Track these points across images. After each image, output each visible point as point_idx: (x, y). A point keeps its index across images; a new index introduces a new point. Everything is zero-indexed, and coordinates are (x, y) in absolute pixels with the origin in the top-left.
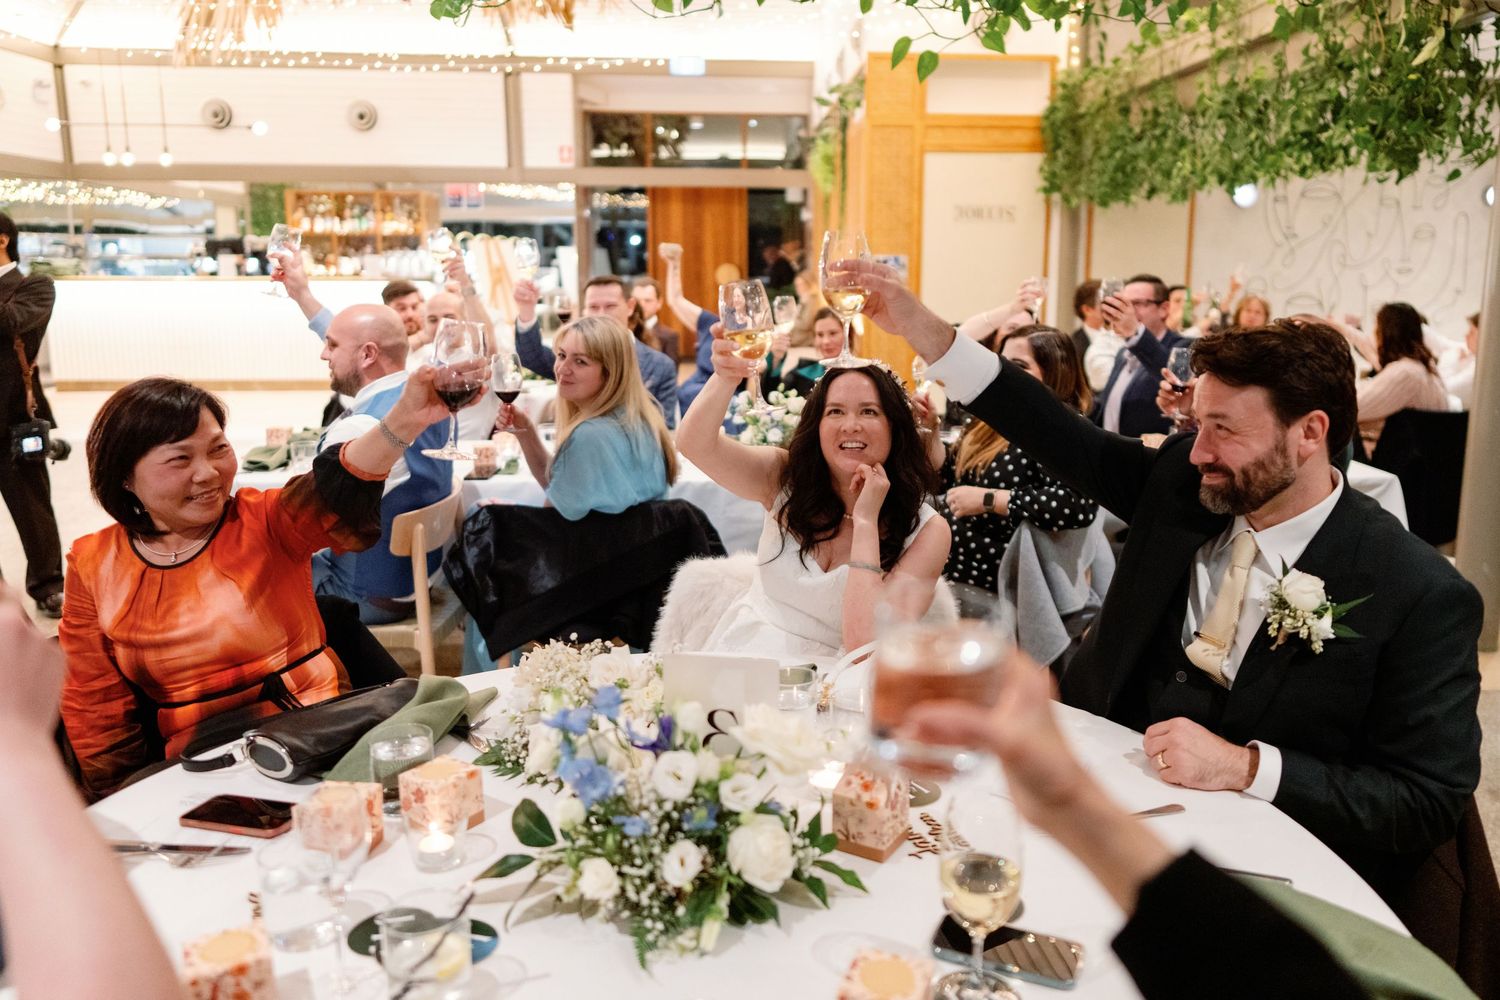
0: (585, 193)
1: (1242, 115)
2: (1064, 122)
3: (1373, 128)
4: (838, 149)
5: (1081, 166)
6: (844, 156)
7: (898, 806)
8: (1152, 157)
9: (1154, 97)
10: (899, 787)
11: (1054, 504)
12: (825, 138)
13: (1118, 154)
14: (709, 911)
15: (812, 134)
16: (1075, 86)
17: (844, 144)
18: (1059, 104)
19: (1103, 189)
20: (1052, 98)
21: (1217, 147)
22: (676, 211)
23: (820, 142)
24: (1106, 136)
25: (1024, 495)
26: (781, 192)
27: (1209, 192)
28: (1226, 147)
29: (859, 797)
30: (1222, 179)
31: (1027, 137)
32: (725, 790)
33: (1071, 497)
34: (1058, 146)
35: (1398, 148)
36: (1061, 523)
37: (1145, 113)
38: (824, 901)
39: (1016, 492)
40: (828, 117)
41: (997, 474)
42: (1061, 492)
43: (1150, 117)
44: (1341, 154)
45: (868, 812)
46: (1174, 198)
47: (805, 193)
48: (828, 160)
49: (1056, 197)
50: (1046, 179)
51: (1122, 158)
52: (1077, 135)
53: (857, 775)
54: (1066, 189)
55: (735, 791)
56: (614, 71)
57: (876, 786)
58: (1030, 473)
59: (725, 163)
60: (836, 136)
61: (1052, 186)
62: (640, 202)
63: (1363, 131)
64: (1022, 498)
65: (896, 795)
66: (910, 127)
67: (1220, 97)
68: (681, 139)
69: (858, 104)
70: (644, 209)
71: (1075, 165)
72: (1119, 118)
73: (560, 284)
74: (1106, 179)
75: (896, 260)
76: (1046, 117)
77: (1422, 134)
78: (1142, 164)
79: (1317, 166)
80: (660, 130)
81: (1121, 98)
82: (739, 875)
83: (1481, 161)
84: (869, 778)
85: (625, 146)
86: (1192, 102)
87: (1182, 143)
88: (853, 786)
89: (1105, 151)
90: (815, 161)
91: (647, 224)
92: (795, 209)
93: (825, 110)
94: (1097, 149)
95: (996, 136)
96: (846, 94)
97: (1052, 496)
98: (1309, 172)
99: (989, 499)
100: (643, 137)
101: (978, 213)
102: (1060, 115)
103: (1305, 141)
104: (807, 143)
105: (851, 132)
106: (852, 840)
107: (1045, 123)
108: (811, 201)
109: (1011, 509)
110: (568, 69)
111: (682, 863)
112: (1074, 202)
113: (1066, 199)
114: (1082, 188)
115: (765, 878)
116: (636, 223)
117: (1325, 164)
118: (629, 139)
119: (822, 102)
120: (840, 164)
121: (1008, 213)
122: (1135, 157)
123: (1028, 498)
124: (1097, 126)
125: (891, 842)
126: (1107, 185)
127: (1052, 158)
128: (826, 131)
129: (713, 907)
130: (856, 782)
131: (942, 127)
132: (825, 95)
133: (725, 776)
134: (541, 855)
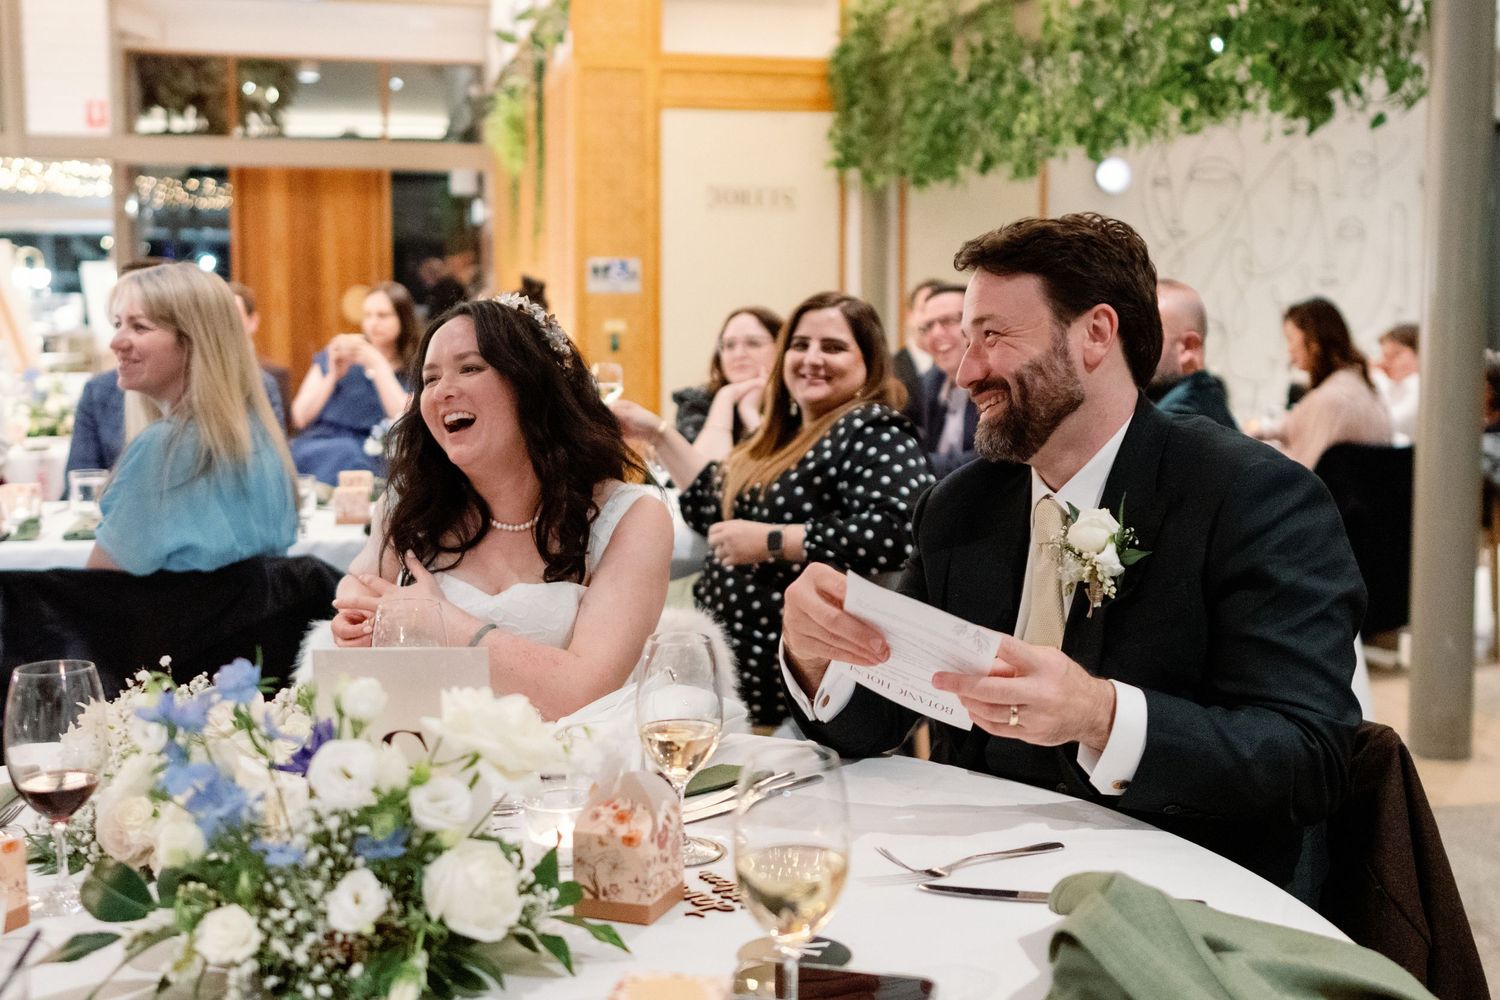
0: (129, 175)
1: (1105, 49)
2: (861, 67)
3: (1273, 57)
4: (531, 106)
5: (887, 130)
6: (540, 116)
7: (669, 844)
8: (986, 111)
9: (984, 27)
10: (668, 818)
11: (869, 534)
12: (511, 92)
13: (938, 108)
14: (399, 972)
15: (489, 88)
16: (874, 17)
17: (540, 98)
18: (854, 42)
19: (919, 157)
20: (843, 34)
21: (1071, 93)
22: (277, 208)
23: (502, 98)
24: (921, 83)
25: (825, 528)
26: (442, 179)
27: (1065, 156)
28: (1085, 91)
29: (611, 832)
30: (1080, 136)
31: (809, 89)
32: (418, 800)
33: (891, 522)
34: (853, 102)
35: (1306, 78)
36: (882, 560)
37: (973, 51)
38: (568, 965)
39: (814, 524)
40: (514, 61)
41: (780, 500)
42: (877, 518)
43: (980, 55)
44: (1233, 93)
45: (625, 850)
46: (1018, 172)
47: (480, 179)
48: (516, 125)
49: (854, 174)
50: (839, 148)
51: (944, 112)
52: (880, 85)
53: (607, 805)
54: (868, 163)
55: (434, 800)
57: (636, 815)
58: (826, 497)
59: (350, 137)
60: (525, 90)
61: (846, 159)
62: (216, 198)
63: (1260, 59)
64: (822, 532)
65: (665, 828)
66: (638, 71)
67: (1072, 23)
68: (283, 102)
69: (560, 38)
70: (225, 211)
71: (878, 127)
72: (937, 57)
73: (86, 321)
74: (922, 143)
75: (623, 266)
76: (836, 61)
77: (1333, 61)
78: (971, 121)
79: (1204, 111)
80: (249, 88)
81: (939, 31)
82: (441, 922)
83: (1410, 102)
84: (624, 806)
85: (191, 111)
86: (1036, 34)
87: (1023, 87)
88: (602, 818)
89: (920, 104)
90: (495, 130)
91: (232, 236)
92: (463, 204)
93: (510, 51)
94: (909, 102)
95: (765, 86)
96: (543, 21)
97: (865, 525)
98: (1194, 121)
99: (775, 540)
100: (223, 96)
101: (742, 198)
102: (854, 57)
103: (1187, 76)
104: (481, 108)
105: (551, 80)
106: (602, 898)
107: (833, 70)
108: (490, 190)
109: (808, 550)
111: (357, 901)
112: (879, 180)
113: (868, 177)
114: (890, 158)
115: (481, 924)
116: (209, 234)
117: (1216, 106)
118: (199, 101)
119: (508, 38)
120: (534, 132)
121: (784, 199)
122: (961, 112)
123: (831, 532)
124: (908, 70)
125: (660, 896)
126: (925, 152)
127: (846, 119)
128: (512, 81)
129: (405, 965)
130: (607, 813)
131: (687, 73)
132: (507, 26)
133: (417, 781)
134: (127, 929)
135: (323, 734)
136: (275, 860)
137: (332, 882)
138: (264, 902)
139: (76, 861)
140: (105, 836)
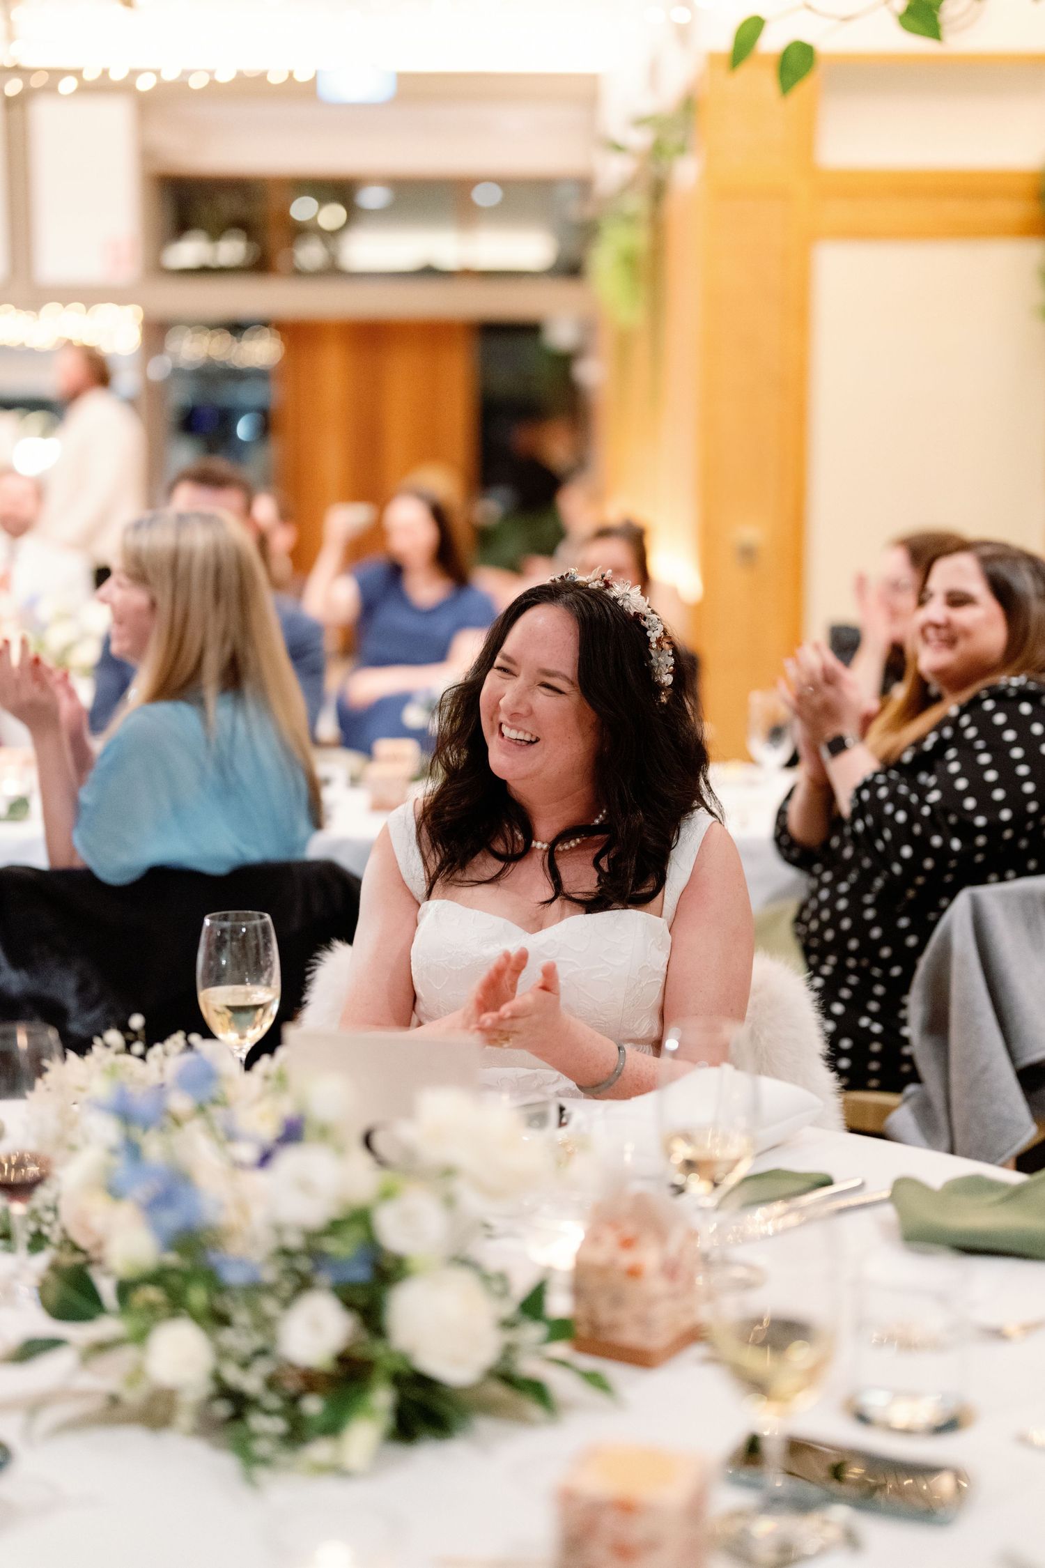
0: (156, 332)
4: (647, 237)
6: (658, 252)
12: (623, 218)
17: (658, 227)
23: (612, 226)
26: (536, 328)
29: (614, 1259)
31: (1016, 210)
32: (385, 1218)
38: (550, 1412)
40: (629, 178)
45: (628, 1283)
47: (587, 327)
48: (629, 261)
53: (611, 1226)
55: (403, 1220)
56: (215, 91)
57: (643, 1241)
59: (429, 273)
60: (642, 215)
62: (262, 349)
66: (786, 194)
68: (348, 226)
69: (686, 150)
70: (271, 365)
80: (300, 209)
82: (406, 1358)
84: (631, 1229)
85: (236, 240)
88: (605, 1243)
90: (604, 263)
92: (564, 361)
93: (625, 165)
95: (953, 208)
96: (664, 130)
100: (266, 219)
105: (675, 205)
110: (125, 88)
111: (315, 1329)
116: (250, 396)
118: (245, 226)
119: (619, 149)
120: (651, 268)
125: (668, 1337)
128: (625, 205)
130: (610, 1236)
131: (848, 193)
132: (622, 135)
133: (387, 1195)
134: (80, 1334)
135: (292, 1133)
136: (234, 1276)
137: (287, 1303)
138: (218, 1319)
139: (38, 1242)
140: (68, 1216)
